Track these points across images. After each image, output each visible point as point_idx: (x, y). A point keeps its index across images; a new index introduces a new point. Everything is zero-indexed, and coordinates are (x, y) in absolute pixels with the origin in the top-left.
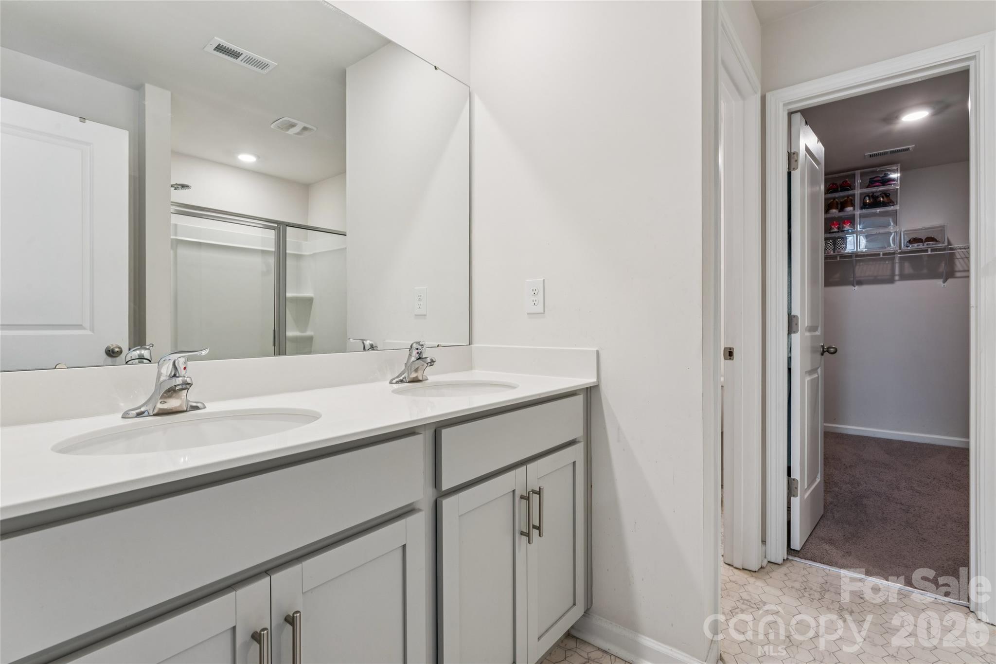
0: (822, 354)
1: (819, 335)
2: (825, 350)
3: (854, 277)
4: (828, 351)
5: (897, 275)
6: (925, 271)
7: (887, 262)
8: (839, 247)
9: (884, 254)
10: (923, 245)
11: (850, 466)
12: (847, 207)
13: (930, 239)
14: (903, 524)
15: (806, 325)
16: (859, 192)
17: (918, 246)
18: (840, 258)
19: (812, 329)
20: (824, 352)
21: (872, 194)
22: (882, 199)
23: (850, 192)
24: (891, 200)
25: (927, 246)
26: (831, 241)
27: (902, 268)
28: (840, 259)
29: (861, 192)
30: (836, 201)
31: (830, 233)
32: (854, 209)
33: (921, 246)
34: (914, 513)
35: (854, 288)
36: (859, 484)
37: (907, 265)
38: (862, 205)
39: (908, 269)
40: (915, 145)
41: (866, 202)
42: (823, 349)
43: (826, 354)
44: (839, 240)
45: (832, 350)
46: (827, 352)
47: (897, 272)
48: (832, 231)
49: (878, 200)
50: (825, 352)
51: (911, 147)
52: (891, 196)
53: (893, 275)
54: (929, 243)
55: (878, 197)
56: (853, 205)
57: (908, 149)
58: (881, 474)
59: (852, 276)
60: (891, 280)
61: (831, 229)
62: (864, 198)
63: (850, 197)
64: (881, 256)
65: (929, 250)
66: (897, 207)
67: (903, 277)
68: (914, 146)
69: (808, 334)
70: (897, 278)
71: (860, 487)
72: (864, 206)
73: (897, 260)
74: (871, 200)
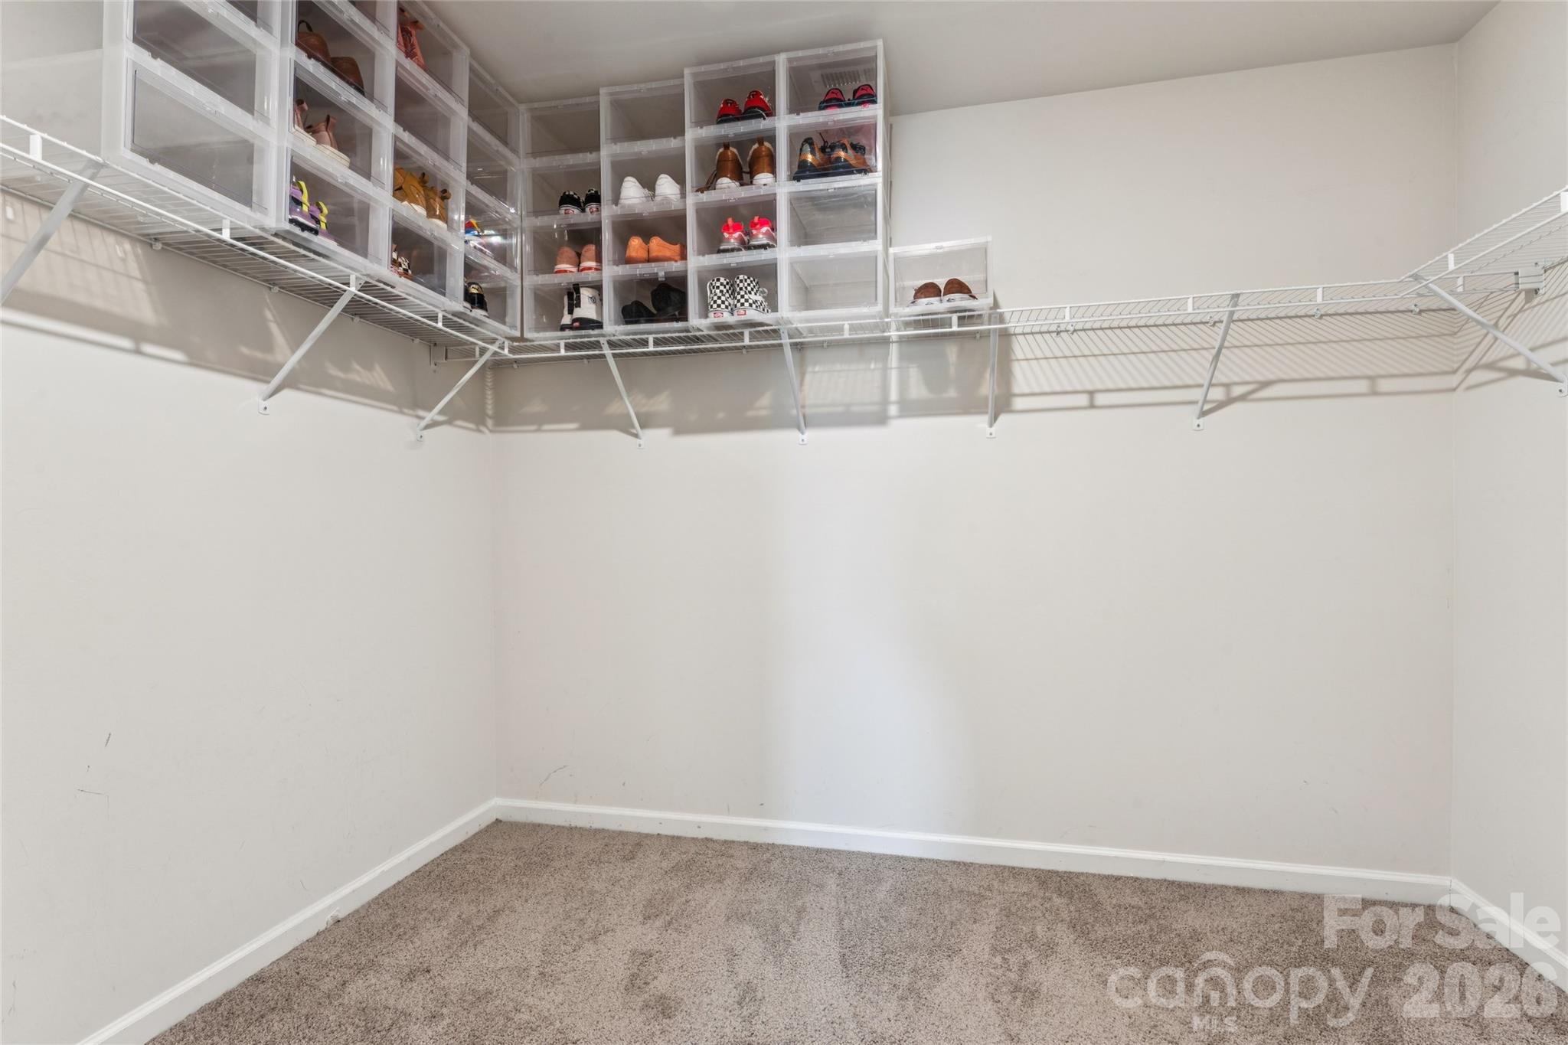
5: (895, 403)
8: (742, 301)
9: (853, 332)
10: (943, 305)
12: (757, 172)
13: (954, 287)
16: (785, 126)
17: (933, 305)
18: (752, 337)
21: (817, 134)
22: (841, 153)
23: (762, 124)
24: (864, 156)
25: (949, 308)
26: (722, 280)
28: (751, 340)
29: (790, 125)
30: (733, 153)
31: (720, 251)
32: (775, 181)
33: (940, 306)
35: (801, 436)
38: (795, 166)
41: (805, 161)
44: (741, 277)
47: (894, 395)
48: (722, 248)
49: (832, 153)
52: (861, 144)
53: (885, 402)
54: (954, 296)
55: (833, 144)
56: (773, 169)
60: (881, 419)
61: (721, 240)
62: (800, 146)
63: (764, 142)
64: (848, 335)
65: (954, 319)
66: (876, 179)
67: (910, 409)
70: (893, 410)
72: (801, 172)
74: (816, 154)
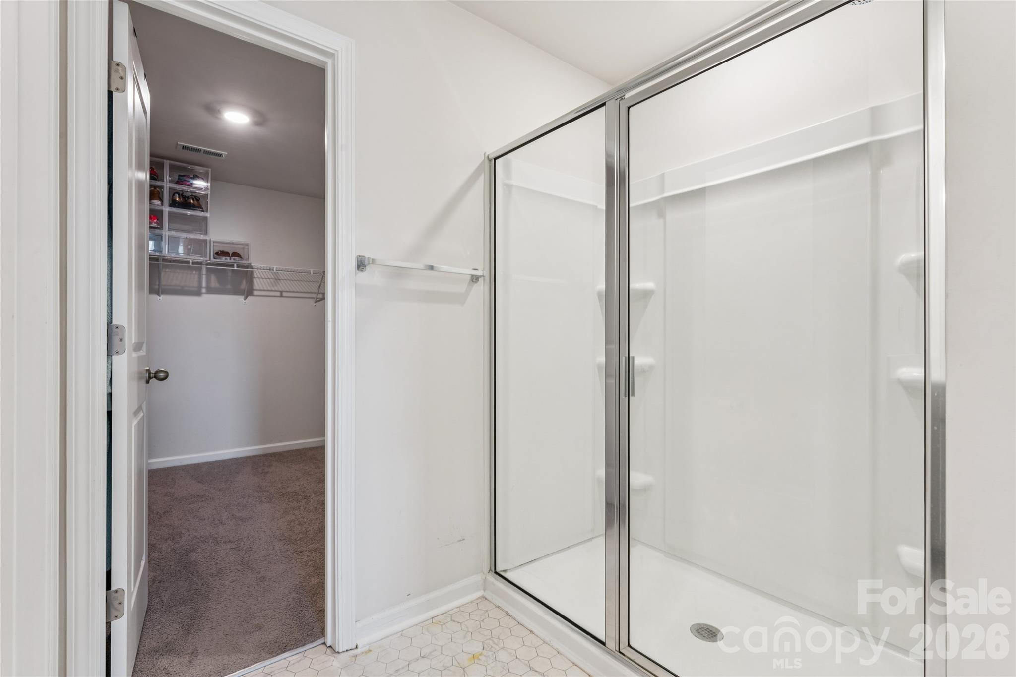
0: (148, 382)
1: (144, 356)
2: (152, 375)
3: (159, 285)
4: (156, 377)
5: (204, 288)
6: (229, 286)
7: (194, 272)
9: (193, 263)
10: (230, 260)
11: (164, 513)
12: (153, 200)
13: (235, 254)
14: (239, 567)
15: (134, 342)
16: (168, 186)
17: (226, 259)
19: (138, 347)
20: (150, 378)
21: (182, 193)
22: (192, 201)
23: (158, 183)
24: (200, 205)
25: (234, 261)
27: (208, 281)
29: (171, 186)
32: (162, 205)
33: (228, 260)
34: (245, 548)
35: (159, 297)
36: (180, 534)
37: (213, 277)
38: (171, 202)
39: (214, 283)
40: (228, 154)
41: (176, 200)
42: (150, 374)
43: (153, 381)
45: (162, 375)
46: (154, 379)
47: (204, 284)
49: (188, 201)
50: (152, 378)
51: (224, 153)
52: (200, 201)
53: (200, 287)
54: (235, 258)
55: (188, 198)
56: (161, 199)
57: (220, 155)
58: (200, 510)
59: (157, 283)
60: (198, 293)
62: (174, 195)
63: (158, 189)
64: (191, 265)
65: (235, 265)
66: (208, 215)
67: (210, 290)
68: (226, 153)
69: (135, 355)
70: (204, 290)
71: (183, 538)
72: (173, 204)
73: (204, 271)
74: (181, 199)
